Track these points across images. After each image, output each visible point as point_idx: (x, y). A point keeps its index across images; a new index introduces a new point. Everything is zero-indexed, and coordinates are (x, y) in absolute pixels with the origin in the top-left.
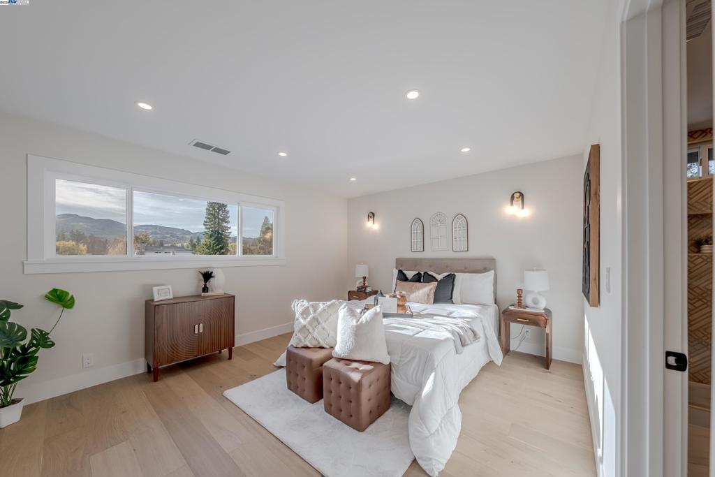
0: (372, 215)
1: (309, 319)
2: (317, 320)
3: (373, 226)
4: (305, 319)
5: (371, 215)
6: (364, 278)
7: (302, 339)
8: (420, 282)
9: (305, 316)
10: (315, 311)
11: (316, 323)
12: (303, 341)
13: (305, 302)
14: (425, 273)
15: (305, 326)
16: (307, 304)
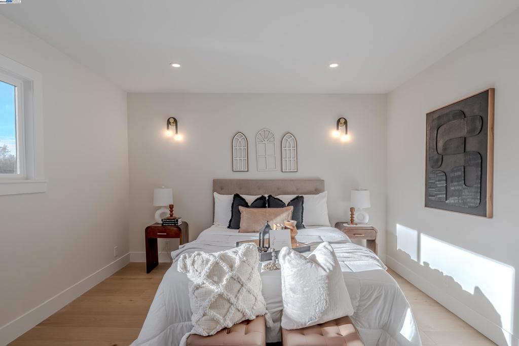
0: (172, 122)
1: (224, 282)
2: (239, 281)
3: (174, 137)
4: (217, 283)
5: (172, 120)
6: (171, 207)
7: (220, 318)
8: (265, 207)
9: (216, 279)
10: (231, 267)
11: (238, 286)
12: (222, 321)
13: (205, 255)
14: (270, 196)
15: (221, 296)
16: (212, 259)
